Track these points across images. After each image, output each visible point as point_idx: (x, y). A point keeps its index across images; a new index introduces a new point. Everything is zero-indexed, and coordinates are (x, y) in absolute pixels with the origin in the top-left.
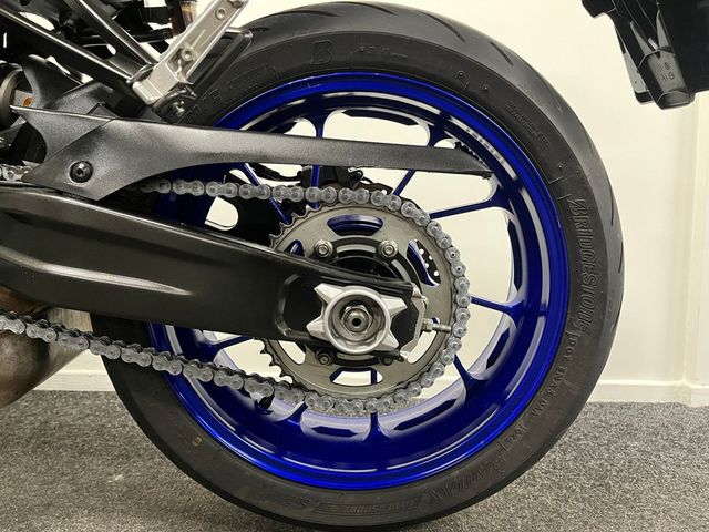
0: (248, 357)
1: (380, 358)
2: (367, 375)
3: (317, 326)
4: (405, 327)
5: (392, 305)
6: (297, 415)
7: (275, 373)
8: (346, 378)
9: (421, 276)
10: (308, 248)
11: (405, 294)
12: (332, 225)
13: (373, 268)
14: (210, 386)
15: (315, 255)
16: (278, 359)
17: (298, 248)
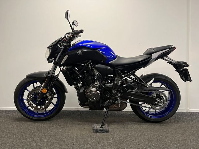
3: (156, 103)
5: (163, 101)
12: (156, 94)
13: (160, 98)
17: (153, 96)
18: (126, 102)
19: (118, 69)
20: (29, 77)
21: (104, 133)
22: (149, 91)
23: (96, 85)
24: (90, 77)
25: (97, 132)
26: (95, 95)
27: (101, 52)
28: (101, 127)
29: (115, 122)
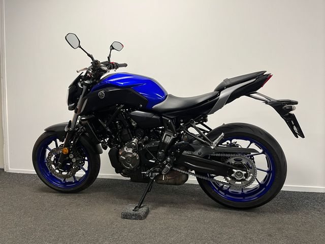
0: (220, 178)
1: (243, 180)
2: (241, 182)
3: (233, 175)
4: (246, 176)
5: (244, 173)
6: (228, 189)
7: (226, 182)
8: (237, 183)
9: (249, 168)
10: (231, 163)
11: (246, 171)
12: (234, 160)
13: (241, 167)
14: (214, 183)
15: (232, 164)
16: (226, 180)
17: (229, 163)
18: (188, 173)
19: (168, 118)
20: (48, 131)
21: (135, 219)
22: (222, 155)
23: (133, 144)
24: (126, 130)
25: (126, 216)
26: (130, 159)
27: (141, 94)
28: (133, 210)
29: (172, 203)
